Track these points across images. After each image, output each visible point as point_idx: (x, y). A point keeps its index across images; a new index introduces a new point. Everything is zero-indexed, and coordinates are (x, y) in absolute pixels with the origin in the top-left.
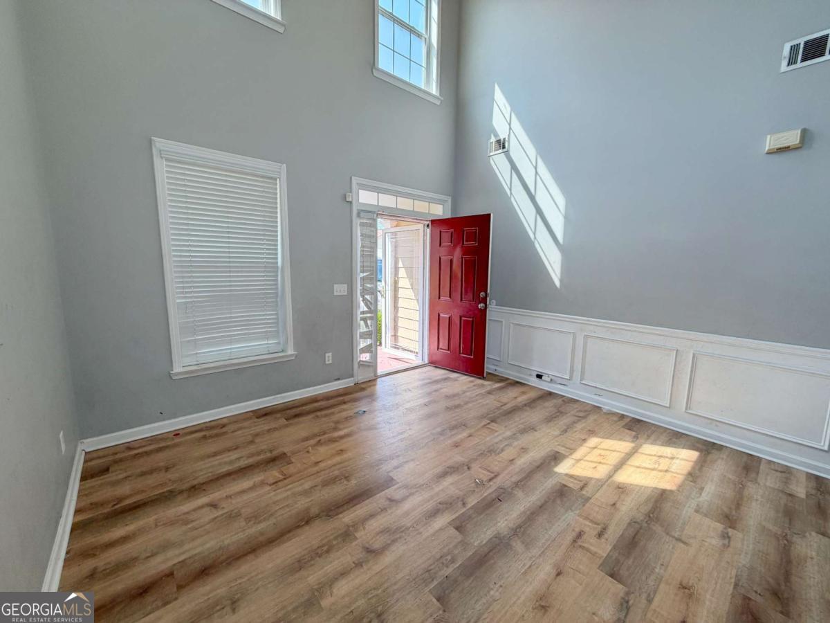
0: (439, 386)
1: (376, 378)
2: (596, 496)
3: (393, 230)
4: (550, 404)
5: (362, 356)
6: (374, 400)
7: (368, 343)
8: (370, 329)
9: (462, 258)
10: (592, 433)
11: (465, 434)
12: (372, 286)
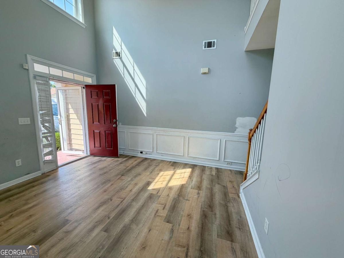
0: (96, 165)
1: (58, 167)
2: (162, 194)
3: (63, 88)
4: (146, 163)
5: (46, 157)
6: (56, 180)
7: (50, 150)
8: (51, 142)
9: (103, 104)
10: (161, 170)
11: (109, 185)
12: (50, 118)
